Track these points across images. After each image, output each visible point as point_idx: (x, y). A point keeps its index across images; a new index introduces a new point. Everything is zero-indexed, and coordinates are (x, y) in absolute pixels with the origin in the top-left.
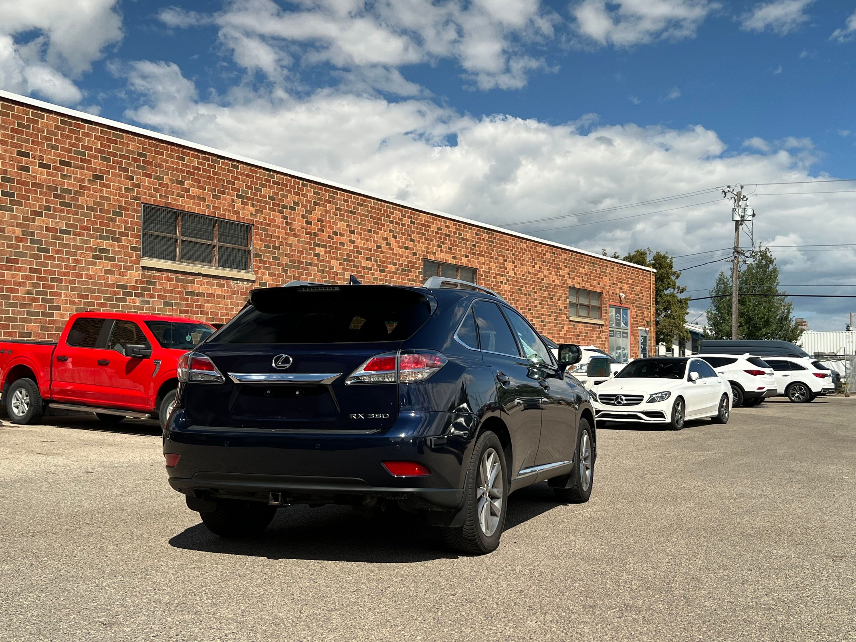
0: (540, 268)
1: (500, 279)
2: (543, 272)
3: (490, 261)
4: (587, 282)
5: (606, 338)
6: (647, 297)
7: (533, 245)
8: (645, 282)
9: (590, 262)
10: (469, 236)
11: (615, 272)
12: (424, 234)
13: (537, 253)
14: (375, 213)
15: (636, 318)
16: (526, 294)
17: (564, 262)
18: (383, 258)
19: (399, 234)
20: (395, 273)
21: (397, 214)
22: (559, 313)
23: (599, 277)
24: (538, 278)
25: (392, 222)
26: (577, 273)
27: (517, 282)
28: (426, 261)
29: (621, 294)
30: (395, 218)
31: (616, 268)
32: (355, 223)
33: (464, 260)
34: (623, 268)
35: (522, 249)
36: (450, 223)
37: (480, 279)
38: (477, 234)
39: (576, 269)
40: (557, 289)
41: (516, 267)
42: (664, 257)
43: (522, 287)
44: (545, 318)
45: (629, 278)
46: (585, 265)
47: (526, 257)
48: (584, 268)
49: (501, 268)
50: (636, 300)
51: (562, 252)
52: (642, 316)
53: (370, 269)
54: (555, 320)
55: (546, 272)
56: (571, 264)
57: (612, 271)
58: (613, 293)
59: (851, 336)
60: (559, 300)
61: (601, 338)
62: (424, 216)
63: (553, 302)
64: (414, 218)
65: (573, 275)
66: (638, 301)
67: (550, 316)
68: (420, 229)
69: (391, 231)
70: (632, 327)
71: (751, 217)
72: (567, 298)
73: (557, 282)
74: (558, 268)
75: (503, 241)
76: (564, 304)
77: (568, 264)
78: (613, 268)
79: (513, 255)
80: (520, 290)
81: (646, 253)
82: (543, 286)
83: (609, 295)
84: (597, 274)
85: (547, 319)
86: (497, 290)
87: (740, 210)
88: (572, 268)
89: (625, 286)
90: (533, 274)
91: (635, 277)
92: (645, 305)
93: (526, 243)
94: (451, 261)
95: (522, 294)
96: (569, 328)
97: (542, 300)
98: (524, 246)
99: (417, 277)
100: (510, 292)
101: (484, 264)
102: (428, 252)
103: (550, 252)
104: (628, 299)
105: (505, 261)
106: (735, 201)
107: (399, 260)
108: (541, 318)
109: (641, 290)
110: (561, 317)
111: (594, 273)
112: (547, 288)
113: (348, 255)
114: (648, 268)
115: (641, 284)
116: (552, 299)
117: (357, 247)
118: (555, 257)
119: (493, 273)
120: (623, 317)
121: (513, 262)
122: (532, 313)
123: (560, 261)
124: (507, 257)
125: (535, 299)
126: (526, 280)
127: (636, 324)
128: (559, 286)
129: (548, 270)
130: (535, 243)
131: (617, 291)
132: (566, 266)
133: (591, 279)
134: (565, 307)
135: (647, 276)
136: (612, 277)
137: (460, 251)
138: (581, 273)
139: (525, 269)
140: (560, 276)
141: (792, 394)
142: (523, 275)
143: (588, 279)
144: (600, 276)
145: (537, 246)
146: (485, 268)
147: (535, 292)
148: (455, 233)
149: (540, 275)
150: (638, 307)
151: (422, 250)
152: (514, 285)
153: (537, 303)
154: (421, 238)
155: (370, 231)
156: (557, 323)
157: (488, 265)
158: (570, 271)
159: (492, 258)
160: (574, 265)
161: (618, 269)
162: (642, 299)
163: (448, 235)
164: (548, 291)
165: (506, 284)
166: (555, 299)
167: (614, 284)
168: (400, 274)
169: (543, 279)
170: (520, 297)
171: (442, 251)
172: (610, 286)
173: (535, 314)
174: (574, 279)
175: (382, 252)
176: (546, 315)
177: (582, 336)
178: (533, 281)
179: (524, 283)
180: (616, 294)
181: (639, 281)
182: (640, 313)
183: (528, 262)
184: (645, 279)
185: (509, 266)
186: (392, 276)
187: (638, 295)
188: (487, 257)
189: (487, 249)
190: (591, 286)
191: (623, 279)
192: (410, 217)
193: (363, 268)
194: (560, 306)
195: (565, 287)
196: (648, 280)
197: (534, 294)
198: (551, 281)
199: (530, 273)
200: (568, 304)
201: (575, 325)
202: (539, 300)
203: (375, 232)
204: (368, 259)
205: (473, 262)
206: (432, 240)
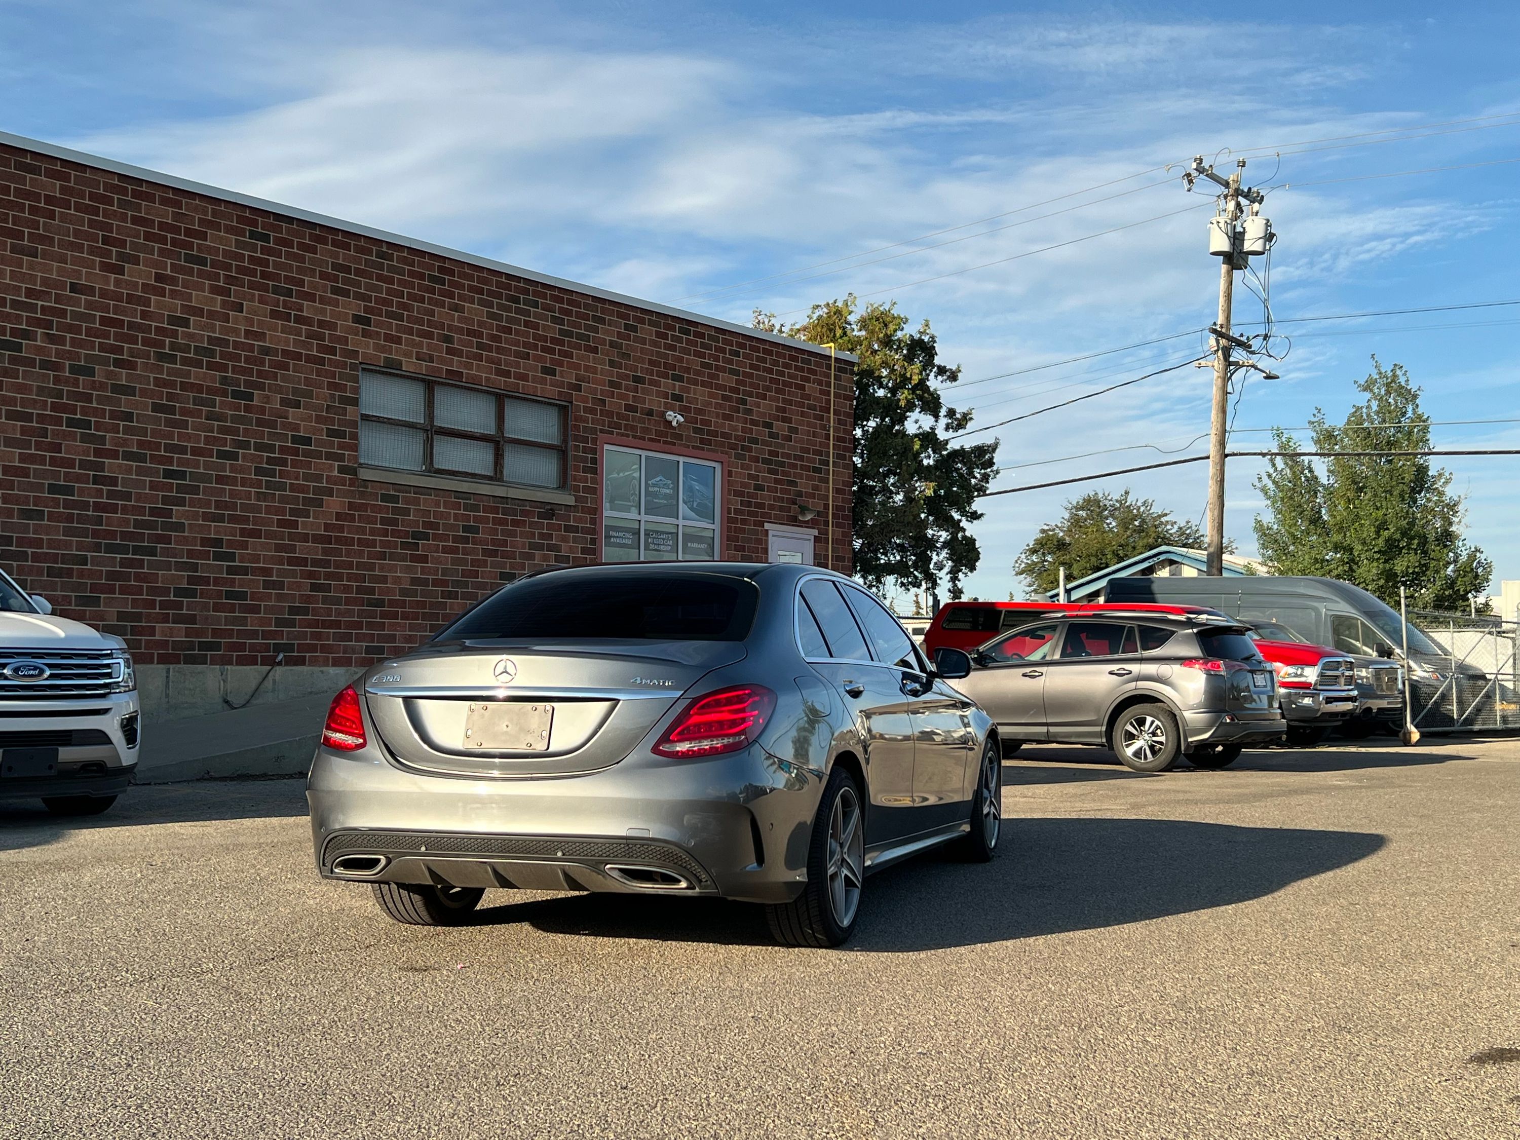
0: (159, 278)
2: (180, 295)
4: (476, 357)
5: (584, 551)
6: (815, 435)
8: (803, 388)
9: (496, 295)
11: (643, 340)
15: (750, 495)
16: (45, 365)
17: (324, 276)
23: (551, 351)
24: (144, 314)
29: (670, 416)
31: (647, 331)
34: (687, 332)
39: (405, 307)
44: (187, 463)
45: (718, 368)
46: (466, 299)
47: (61, 228)
48: (456, 308)
50: (755, 441)
51: (319, 240)
52: (783, 491)
54: (263, 472)
56: (375, 289)
57: (623, 336)
58: (629, 408)
60: (292, 404)
61: (550, 548)
63: (248, 409)
65: (381, 323)
66: (765, 443)
67: (233, 456)
70: (730, 520)
72: (350, 401)
73: (281, 340)
74: (286, 291)
76: (319, 419)
78: (634, 329)
82: (180, 347)
83: (610, 414)
84: (540, 338)
85: (200, 465)
88: (387, 303)
89: (699, 395)
90: (109, 295)
91: (752, 366)
92: (801, 459)
95: (31, 362)
96: (351, 506)
97: (170, 397)
103: (230, 230)
104: (716, 433)
108: (170, 461)
109: (784, 410)
110: (308, 465)
111: (523, 333)
112: (208, 355)
115: (778, 391)
116: (244, 396)
118: (271, 252)
120: (689, 489)
123: (309, 272)
125: (125, 390)
126: (55, 312)
127: (750, 514)
128: (298, 357)
129: (215, 290)
131: (652, 401)
132: (336, 291)
133: (499, 350)
134: (334, 433)
135: (814, 372)
136: (627, 356)
138: (437, 325)
139: (48, 271)
140: (299, 320)
144: (554, 347)
145: (150, 198)
147: (118, 363)
150: (765, 461)
158: (367, 309)
160: (396, 293)
162: (789, 439)
164: (211, 366)
167: (637, 380)
169: (180, 321)
172: (612, 384)
173: (125, 443)
176: (196, 451)
177: (444, 538)
178: (104, 321)
180: (650, 413)
181: (777, 382)
182: (777, 481)
183: (80, 247)
184: (807, 380)
187: (769, 425)
190: (507, 374)
191: (688, 370)
194: (296, 428)
195: (337, 364)
196: (820, 383)
197: (112, 368)
198: (236, 332)
199: (90, 291)
200: (354, 424)
201: (395, 499)
202: (144, 393)
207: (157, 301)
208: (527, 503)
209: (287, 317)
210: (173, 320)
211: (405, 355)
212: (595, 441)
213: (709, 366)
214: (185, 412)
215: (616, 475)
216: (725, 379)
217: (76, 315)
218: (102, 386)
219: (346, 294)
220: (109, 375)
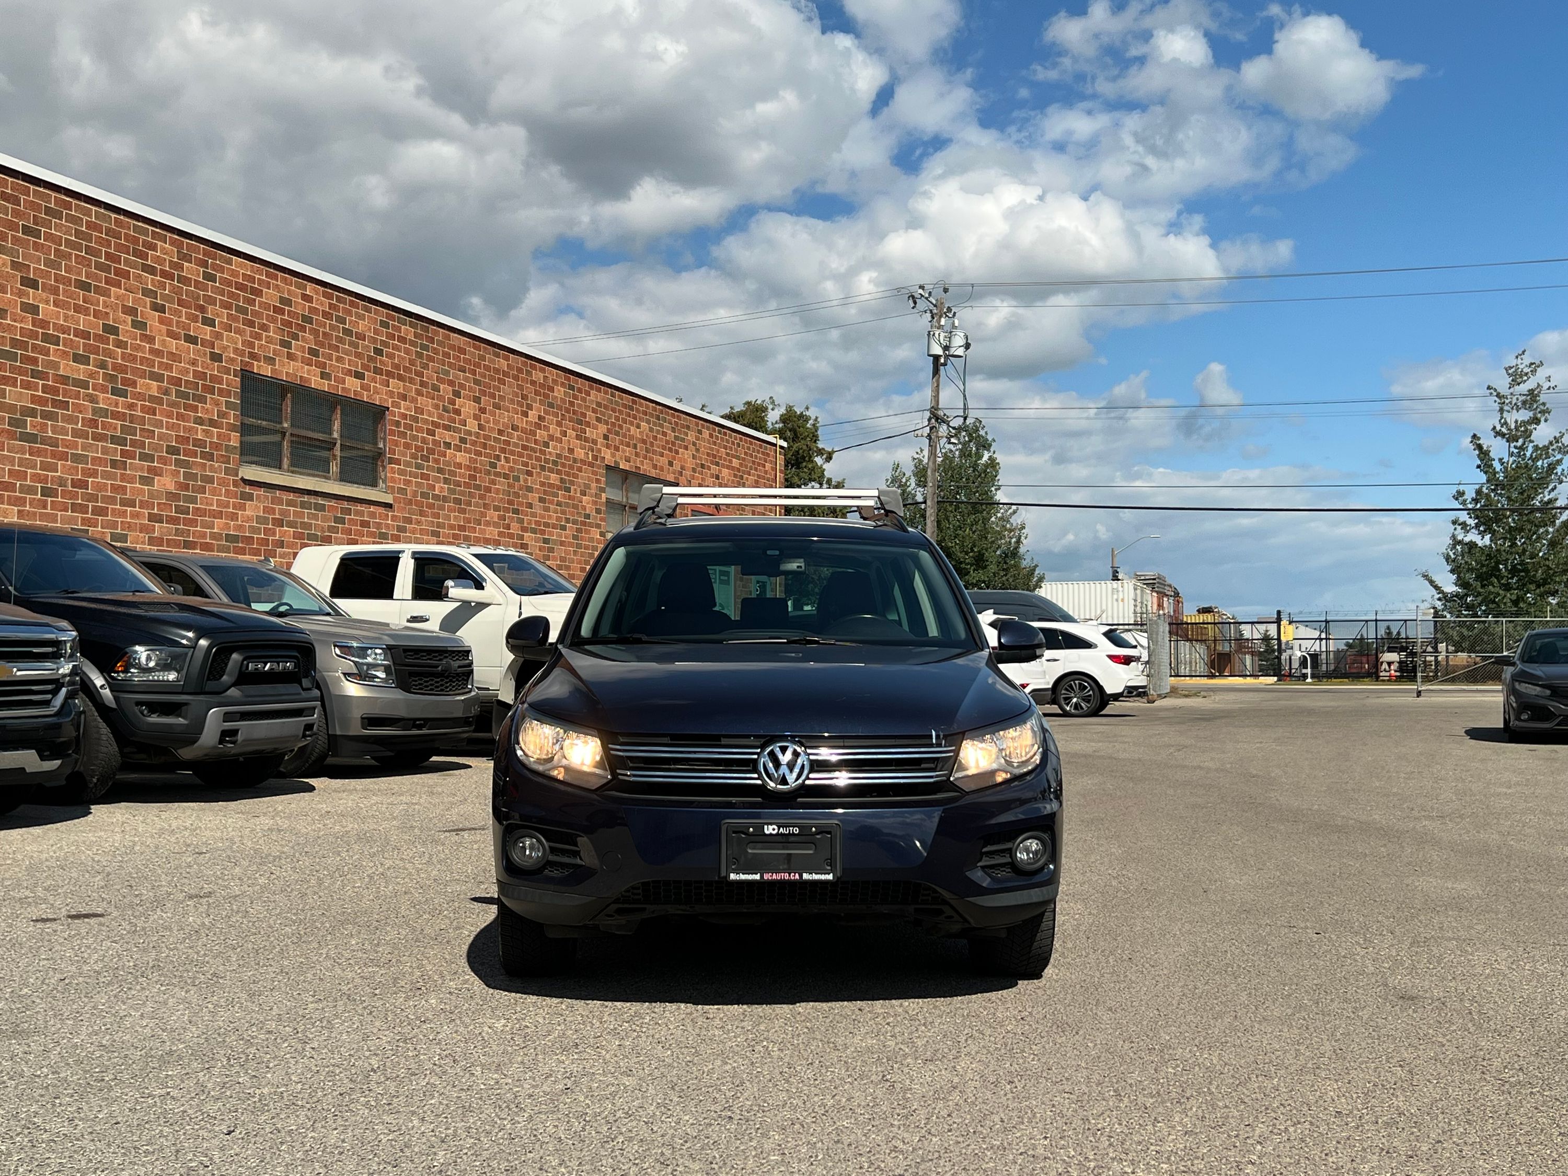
0: (540, 418)
1: (442, 435)
2: (547, 428)
3: (419, 393)
4: (645, 457)
7: (525, 364)
8: (764, 466)
9: (652, 415)
10: (362, 326)
11: (704, 440)
12: (244, 311)
13: (533, 383)
14: (100, 241)
16: (506, 476)
17: (594, 411)
18: (123, 359)
19: (169, 299)
20: (159, 401)
21: (165, 250)
22: (584, 523)
23: (670, 450)
24: (536, 442)
25: (151, 270)
26: (624, 436)
27: (485, 446)
28: (248, 379)
30: (158, 260)
31: (706, 434)
32: (39, 262)
33: (352, 385)
34: (720, 432)
35: (497, 371)
36: (314, 289)
37: (392, 433)
38: (384, 324)
39: (621, 427)
40: (580, 470)
41: (483, 410)
42: (803, 418)
43: (498, 458)
44: (551, 534)
45: (733, 456)
46: (641, 419)
47: (508, 390)
48: (638, 427)
49: (445, 410)
51: (591, 388)
53: (85, 385)
54: (575, 537)
55: (554, 430)
56: (610, 416)
57: (698, 438)
59: (1120, 589)
60: (584, 493)
62: (240, 265)
63: (570, 498)
64: (214, 267)
65: (615, 439)
67: (563, 528)
68: (231, 295)
69: (146, 293)
71: (962, 349)
72: (602, 490)
73: (580, 453)
74: (581, 421)
75: (452, 347)
76: (595, 503)
77: (603, 414)
78: (700, 432)
79: (476, 382)
80: (493, 465)
81: (767, 408)
82: (547, 461)
84: (667, 442)
85: (555, 535)
86: (437, 461)
87: (942, 335)
88: (613, 424)
90: (524, 431)
91: (746, 453)
93: (507, 359)
94: (316, 382)
95: (498, 474)
97: (545, 492)
98: (503, 364)
99: (222, 415)
100: (468, 468)
101: (404, 397)
102: (253, 356)
103: (563, 385)
105: (457, 394)
106: (933, 318)
107: (169, 367)
108: (543, 532)
110: (588, 532)
111: (661, 440)
112: (556, 465)
114: (770, 438)
115: (756, 470)
116: (568, 490)
117: (44, 324)
118: (575, 397)
119: (426, 421)
121: (477, 400)
122: (521, 521)
123: (587, 408)
124: (462, 386)
125: (530, 489)
126: (507, 443)
128: (583, 462)
129: (559, 424)
130: (529, 362)
132: (598, 420)
133: (654, 452)
134: (598, 511)
135: (768, 455)
136: (697, 450)
137: (339, 359)
138: (631, 437)
139: (504, 418)
140: (586, 440)
141: (1065, 699)
142: (500, 432)
143: (647, 451)
144: (672, 447)
146: (404, 407)
147: (529, 473)
148: (326, 315)
149: (541, 434)
151: (236, 350)
152: (479, 454)
153: (533, 497)
154: (236, 319)
155: (85, 286)
156: (579, 546)
157: (414, 400)
158: (609, 431)
159: (423, 384)
160: (617, 419)
161: (711, 436)
163: (308, 320)
164: (558, 472)
165: (459, 449)
166: (575, 491)
167: (703, 466)
168: (172, 404)
169: (546, 445)
170: (493, 482)
171: (290, 357)
173: (530, 523)
174: (617, 449)
175: (120, 344)
176: (553, 526)
178: (525, 448)
179: (503, 450)
181: (754, 462)
183: (512, 401)
184: (766, 460)
185: (467, 407)
186: (150, 408)
188: (411, 381)
189: (412, 363)
190: (655, 467)
191: (721, 458)
192: (204, 264)
193: (65, 380)
194: (585, 508)
195: (598, 466)
196: (771, 462)
197: (526, 476)
198: (564, 449)
199: (517, 428)
200: (603, 505)
202: (538, 491)
203: (98, 290)
204: (77, 358)
205: (377, 392)
206: (264, 328)
207: (539, 433)
209: (581, 438)
211: (621, 458)
213: (727, 454)
214: (549, 502)
216: (736, 463)
217: (514, 444)
218: (523, 488)
219: (600, 420)
220: (525, 481)
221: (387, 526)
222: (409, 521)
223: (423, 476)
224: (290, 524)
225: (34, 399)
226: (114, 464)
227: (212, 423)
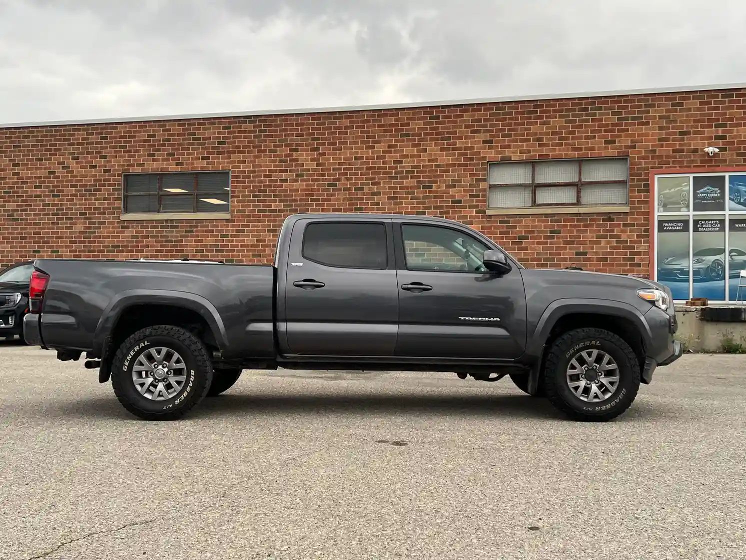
0: (389, 147)
2: (399, 152)
3: (255, 157)
5: (639, 236)
10: (208, 133)
11: (688, 109)
12: (124, 147)
13: (382, 126)
14: (47, 141)
16: (346, 189)
18: (57, 182)
19: (82, 153)
20: (76, 195)
23: (612, 131)
24: (384, 162)
25: (73, 144)
27: (323, 175)
28: (126, 176)
30: (77, 139)
31: (692, 104)
32: (20, 156)
33: (200, 165)
34: (730, 96)
38: (227, 128)
41: (321, 154)
43: (337, 180)
49: (283, 161)
53: (40, 196)
55: (410, 150)
58: (676, 151)
61: (612, 237)
62: (123, 128)
63: (429, 192)
64: (107, 133)
65: (499, 141)
68: (117, 142)
69: (71, 154)
72: (481, 180)
74: (448, 138)
75: (290, 125)
76: (465, 191)
78: (680, 105)
80: (333, 185)
83: (660, 157)
89: (742, 132)
94: (172, 168)
95: (337, 190)
97: (395, 193)
100: (305, 190)
101: (244, 162)
102: (130, 165)
103: (422, 118)
107: (81, 181)
113: (10, 188)
116: (428, 187)
117: (22, 178)
120: (735, 191)
124: (300, 145)
125: (376, 194)
128: (454, 165)
129: (414, 146)
131: (696, 144)
132: (476, 132)
133: (574, 138)
134: (473, 196)
136: (674, 121)
137: (190, 154)
139: (346, 154)
146: (244, 167)
147: (373, 184)
148: (180, 135)
151: (119, 166)
152: (316, 180)
153: (381, 198)
154: (119, 152)
155: (40, 160)
158: (491, 136)
159: (261, 151)
160: (507, 125)
163: (167, 140)
164: (413, 177)
165: (296, 181)
166: (439, 186)
167: (684, 133)
168: (82, 195)
169: (401, 162)
170: (332, 195)
171: (155, 160)
172: (661, 140)
174: (508, 147)
175: (56, 177)
177: (538, 237)
185: (305, 156)
186: (70, 199)
188: (249, 152)
190: (578, 149)
191: (731, 119)
192: (101, 133)
193: (31, 196)
194: (453, 196)
195: (474, 165)
197: (371, 186)
198: (424, 161)
199: (361, 158)
200: (484, 190)
201: (508, 222)
202: (384, 194)
203: (46, 160)
204: (36, 187)
205: (219, 163)
206: (137, 151)
207: (389, 156)
208: (595, 214)
209: (448, 149)
210: (396, 162)
211: (513, 153)
212: (647, 174)
214: (401, 198)
215: (668, 191)
217: (357, 169)
218: (367, 193)
219: (478, 132)
220: (370, 189)
221: (227, 231)
222: (248, 226)
223: (259, 201)
224: (153, 237)
225: (17, 206)
226: (53, 223)
227: (105, 199)
